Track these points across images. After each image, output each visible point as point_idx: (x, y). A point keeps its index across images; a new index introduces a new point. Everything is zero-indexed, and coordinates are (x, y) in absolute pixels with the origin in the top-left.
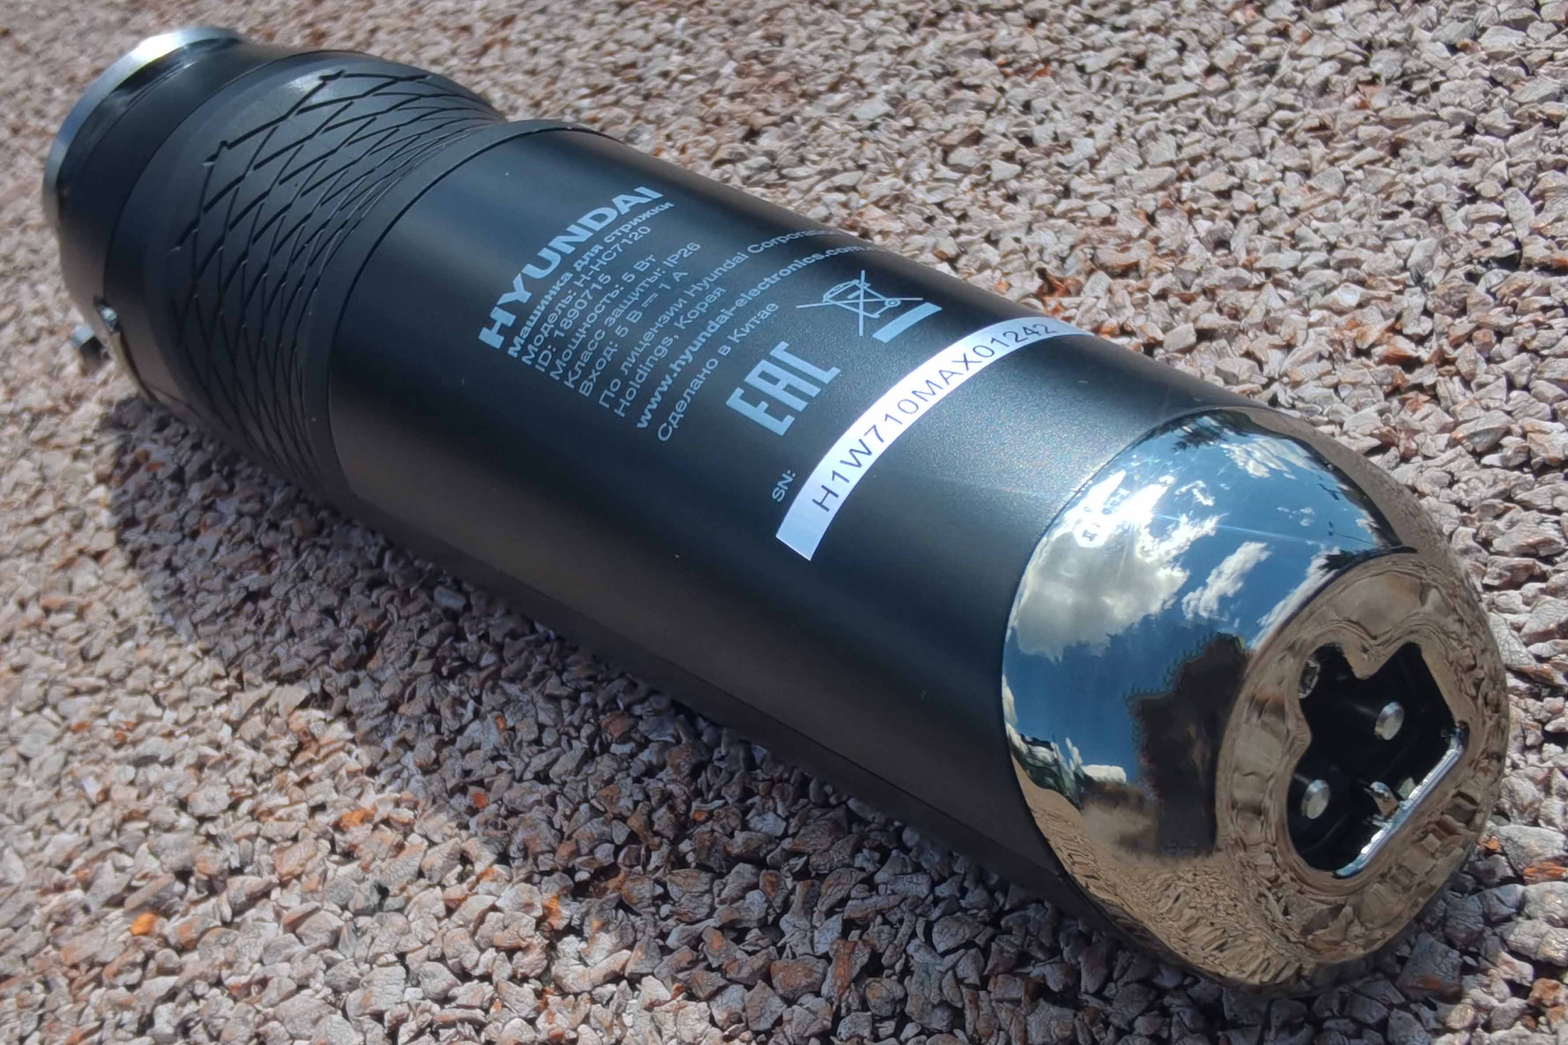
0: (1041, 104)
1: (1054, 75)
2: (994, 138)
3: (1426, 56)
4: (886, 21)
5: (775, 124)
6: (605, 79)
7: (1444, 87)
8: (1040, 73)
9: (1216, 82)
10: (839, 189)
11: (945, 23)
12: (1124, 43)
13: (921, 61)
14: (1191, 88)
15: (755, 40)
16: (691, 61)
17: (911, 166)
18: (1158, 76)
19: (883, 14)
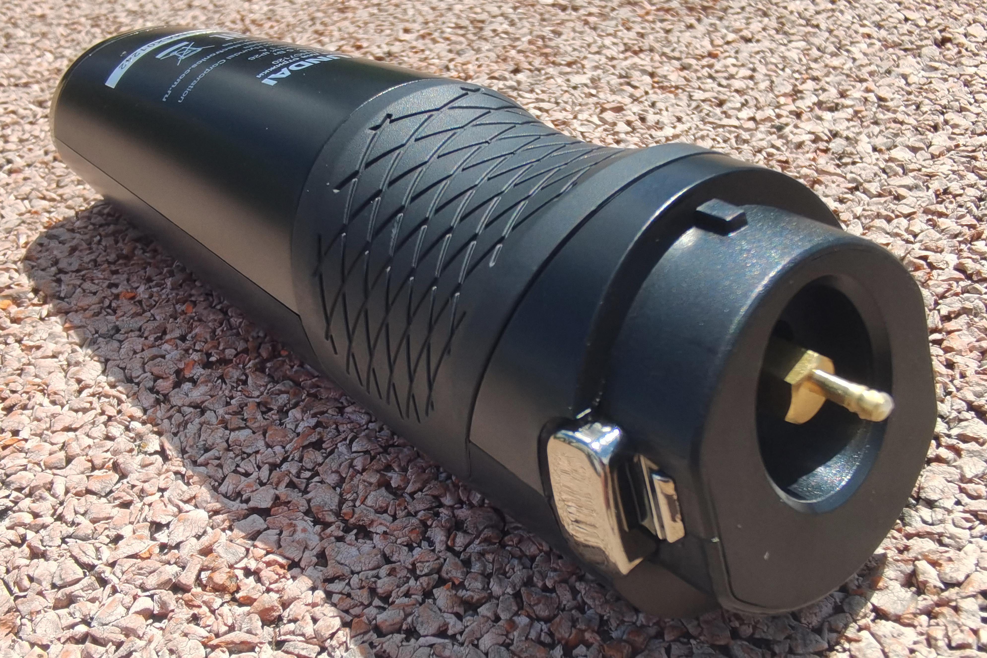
0: (660, 105)
1: (676, 95)
2: (628, 112)
3: (859, 148)
4: (614, 44)
5: (530, 70)
6: (466, 23)
7: (858, 165)
8: (671, 92)
9: (751, 124)
10: (540, 109)
11: (642, 55)
12: (719, 92)
13: (618, 67)
14: (737, 123)
15: (547, 31)
16: (511, 30)
17: (581, 111)
18: (724, 113)
19: (615, 40)
